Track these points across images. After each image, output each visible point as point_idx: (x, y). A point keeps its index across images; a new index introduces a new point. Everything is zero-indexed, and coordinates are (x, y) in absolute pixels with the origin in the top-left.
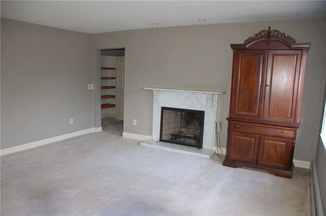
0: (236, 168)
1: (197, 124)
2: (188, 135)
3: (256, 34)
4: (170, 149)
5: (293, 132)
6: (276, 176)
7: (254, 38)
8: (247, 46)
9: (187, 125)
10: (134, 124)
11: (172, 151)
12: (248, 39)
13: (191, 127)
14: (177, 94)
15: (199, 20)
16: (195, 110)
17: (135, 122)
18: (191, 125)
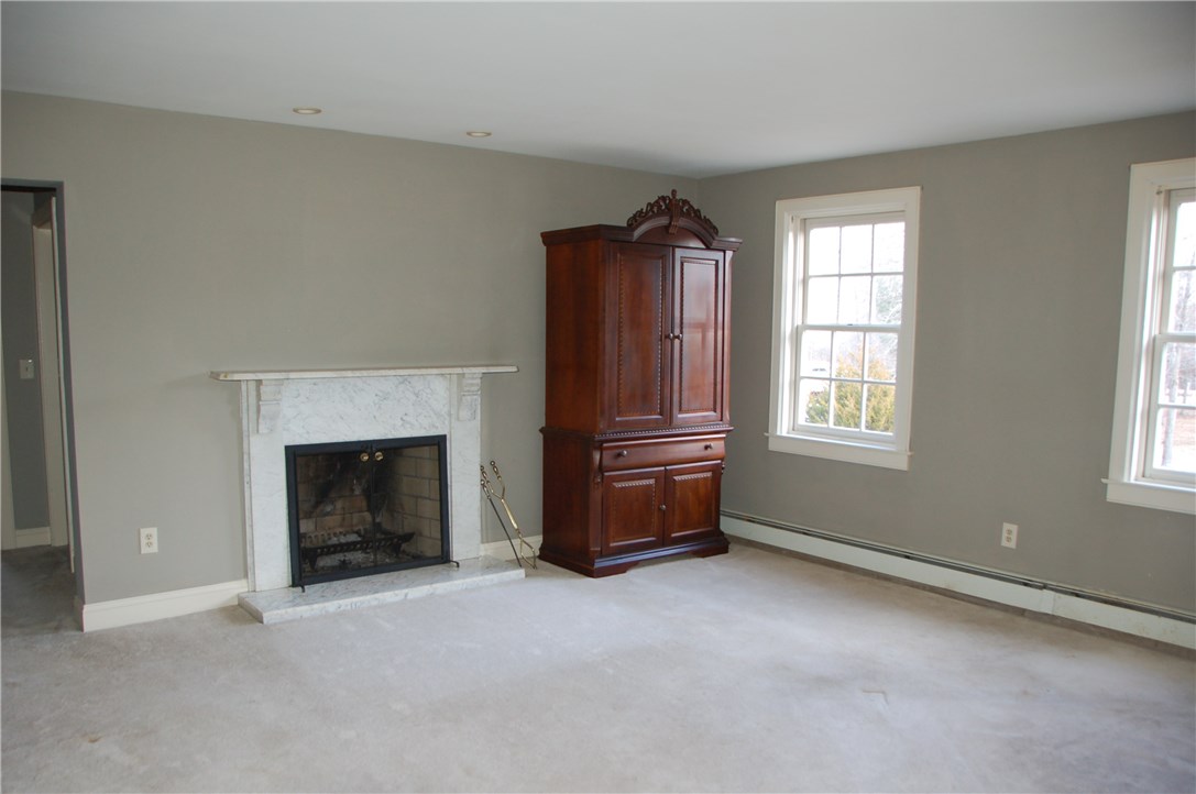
0: (624, 572)
1: (357, 492)
2: (334, 540)
3: (649, 204)
4: (396, 592)
5: (722, 442)
6: (703, 557)
7: (647, 212)
8: (637, 233)
9: (317, 504)
10: (145, 550)
11: (403, 597)
12: (635, 216)
13: (335, 508)
14: (343, 387)
15: (469, 134)
16: (414, 435)
17: (150, 541)
18: (332, 503)
